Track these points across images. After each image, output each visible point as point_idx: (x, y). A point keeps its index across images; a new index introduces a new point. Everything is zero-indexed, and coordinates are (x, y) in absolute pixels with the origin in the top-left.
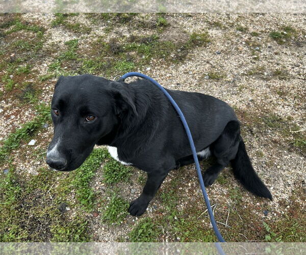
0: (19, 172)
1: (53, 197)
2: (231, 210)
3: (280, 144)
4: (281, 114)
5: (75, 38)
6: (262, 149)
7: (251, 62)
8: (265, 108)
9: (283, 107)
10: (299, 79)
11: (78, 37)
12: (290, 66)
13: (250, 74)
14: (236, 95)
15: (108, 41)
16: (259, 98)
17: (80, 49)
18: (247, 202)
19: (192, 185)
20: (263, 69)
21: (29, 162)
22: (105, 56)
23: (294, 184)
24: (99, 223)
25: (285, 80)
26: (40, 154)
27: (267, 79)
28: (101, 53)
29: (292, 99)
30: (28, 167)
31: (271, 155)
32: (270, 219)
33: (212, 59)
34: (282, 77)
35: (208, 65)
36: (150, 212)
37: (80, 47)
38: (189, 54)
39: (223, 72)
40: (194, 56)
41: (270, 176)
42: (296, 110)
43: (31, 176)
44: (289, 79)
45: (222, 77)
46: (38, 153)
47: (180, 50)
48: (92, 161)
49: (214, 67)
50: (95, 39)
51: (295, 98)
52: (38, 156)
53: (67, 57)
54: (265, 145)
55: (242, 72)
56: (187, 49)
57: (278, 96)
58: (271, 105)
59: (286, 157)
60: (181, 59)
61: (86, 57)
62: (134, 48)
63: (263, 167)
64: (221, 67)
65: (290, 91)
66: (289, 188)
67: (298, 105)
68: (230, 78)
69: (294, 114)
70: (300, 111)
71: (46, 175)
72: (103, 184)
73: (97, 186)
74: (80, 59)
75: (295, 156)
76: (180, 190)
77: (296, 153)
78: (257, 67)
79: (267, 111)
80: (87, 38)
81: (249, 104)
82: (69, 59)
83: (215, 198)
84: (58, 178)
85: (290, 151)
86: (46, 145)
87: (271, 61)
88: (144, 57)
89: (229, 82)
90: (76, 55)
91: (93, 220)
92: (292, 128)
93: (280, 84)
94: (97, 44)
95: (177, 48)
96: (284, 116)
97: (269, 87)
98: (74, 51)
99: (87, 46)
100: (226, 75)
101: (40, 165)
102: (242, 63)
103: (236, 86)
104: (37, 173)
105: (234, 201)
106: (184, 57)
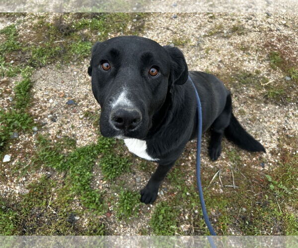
0: (5, 195)
1: (56, 211)
2: (234, 171)
3: (256, 99)
4: (250, 70)
5: (9, 23)
6: (242, 107)
7: (208, 21)
8: (234, 66)
9: (249, 62)
10: (255, 31)
11: (14, 22)
12: (244, 20)
13: (211, 34)
14: (204, 58)
15: (51, 22)
16: (226, 57)
17: (21, 37)
18: (245, 160)
19: (192, 158)
20: (221, 27)
21: (12, 181)
22: (55, 40)
23: (278, 132)
24: (115, 222)
25: (244, 34)
26: (21, 169)
27: (228, 37)
28: (48, 36)
29: (255, 53)
30: (13, 187)
31: (252, 111)
32: (267, 170)
33: (170, 24)
34: (241, 32)
35: (169, 32)
36: (162, 196)
37: (21, 33)
38: (146, 23)
39: (185, 37)
40: (152, 24)
41: (257, 131)
42: (261, 63)
43: (21, 196)
44: (246, 33)
45: (186, 42)
46: (18, 169)
47: (135, 20)
48: (85, 161)
49: (175, 33)
50: (36, 21)
51: (257, 51)
52: (20, 172)
53: (10, 48)
54: (244, 103)
55: (203, 34)
56: (143, 18)
57: (241, 52)
58: (238, 62)
59: (264, 109)
60: (140, 30)
61: (33, 44)
62: (85, 25)
63: (248, 123)
64: (182, 32)
65: (251, 45)
66: (274, 137)
67: (261, 57)
68: (193, 42)
69: (260, 67)
70: (264, 63)
71: (39, 190)
72: (105, 182)
73: (99, 185)
74: (26, 48)
75: (271, 107)
76: (183, 166)
77: (272, 104)
78: (216, 26)
79: (237, 69)
80: (24, 21)
81: (219, 65)
82: (13, 51)
83: (217, 164)
84: (53, 189)
85: (266, 103)
86: (25, 156)
87: (226, 17)
88: (99, 34)
89: (194, 46)
90: (18, 44)
91: (108, 221)
92: (262, 81)
93: (240, 40)
94: (40, 27)
95: (132, 19)
96: (252, 70)
97: (231, 44)
98: (15, 40)
99: (29, 31)
100: (189, 40)
101: (26, 180)
102: (201, 24)
103: (202, 49)
104: (28, 191)
105: (234, 162)
106: (142, 26)
